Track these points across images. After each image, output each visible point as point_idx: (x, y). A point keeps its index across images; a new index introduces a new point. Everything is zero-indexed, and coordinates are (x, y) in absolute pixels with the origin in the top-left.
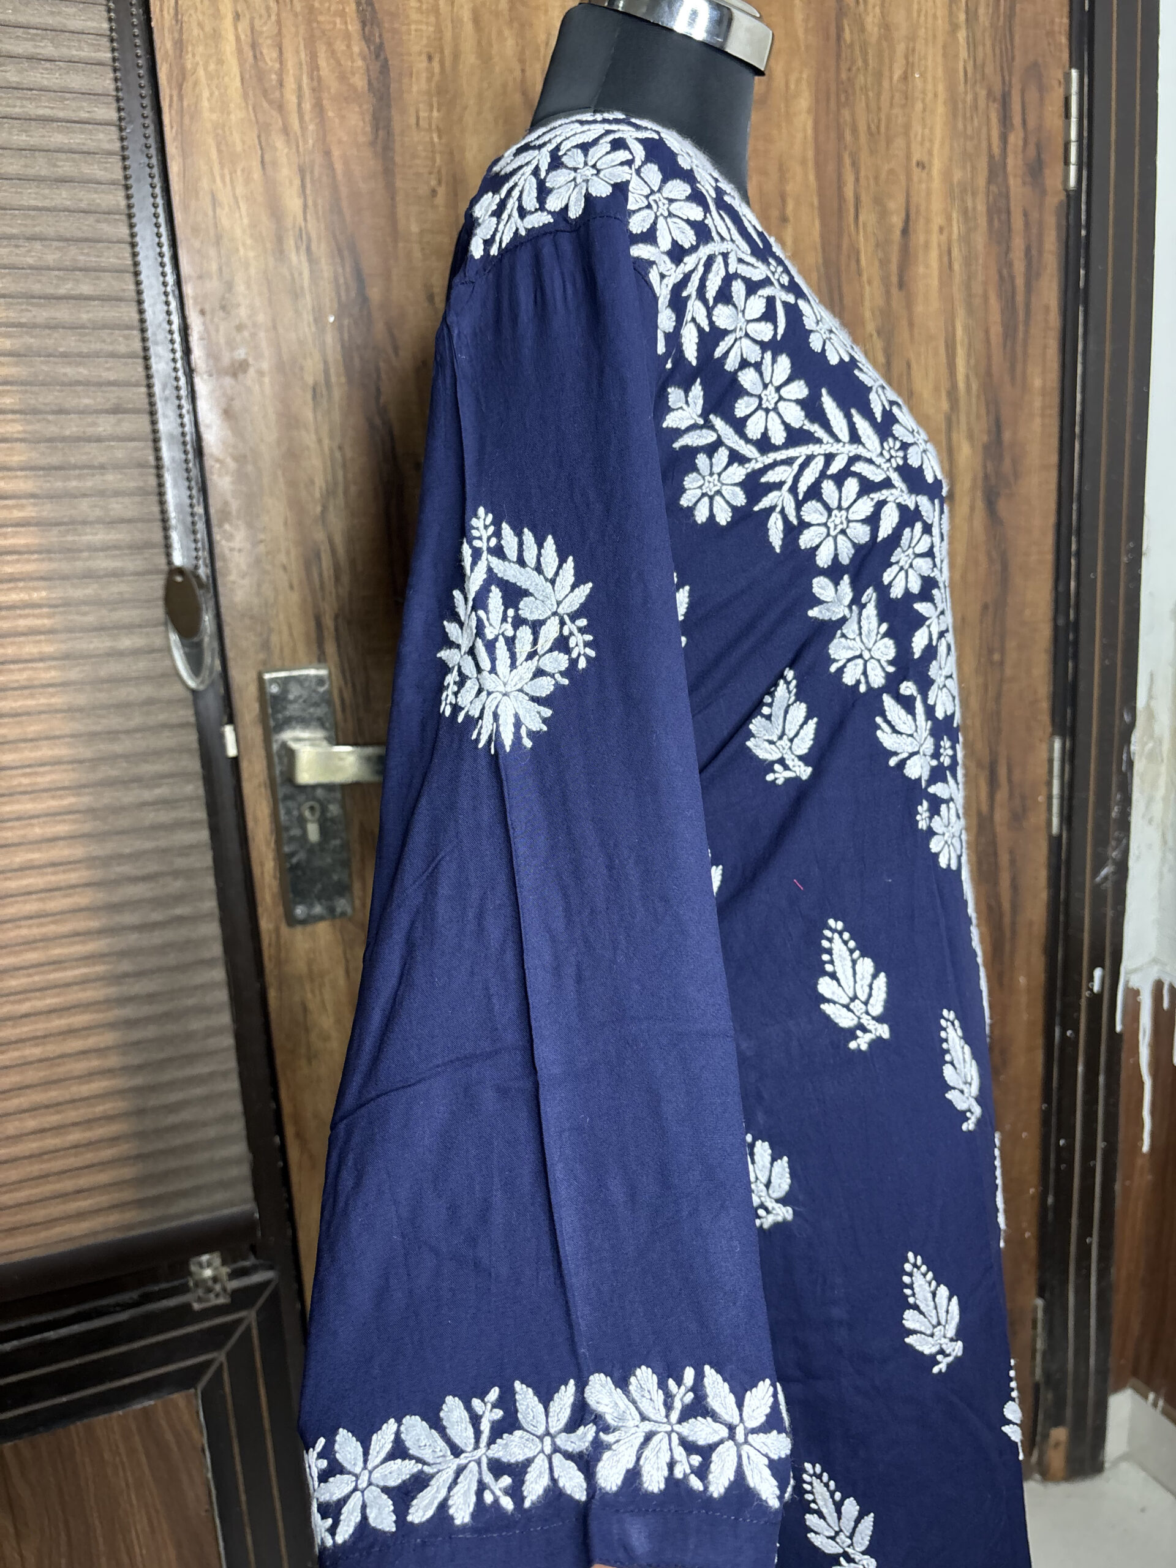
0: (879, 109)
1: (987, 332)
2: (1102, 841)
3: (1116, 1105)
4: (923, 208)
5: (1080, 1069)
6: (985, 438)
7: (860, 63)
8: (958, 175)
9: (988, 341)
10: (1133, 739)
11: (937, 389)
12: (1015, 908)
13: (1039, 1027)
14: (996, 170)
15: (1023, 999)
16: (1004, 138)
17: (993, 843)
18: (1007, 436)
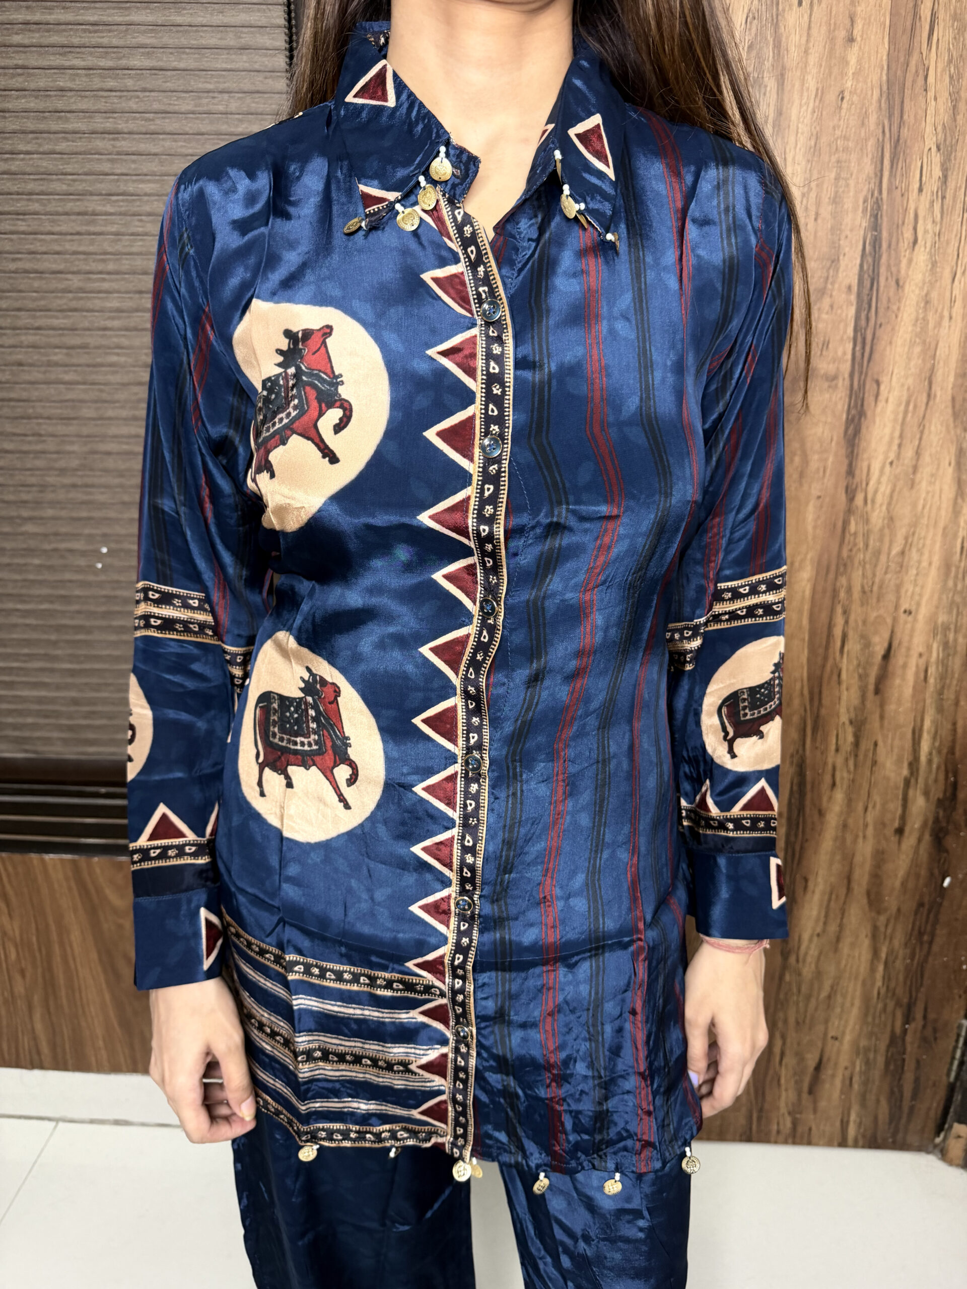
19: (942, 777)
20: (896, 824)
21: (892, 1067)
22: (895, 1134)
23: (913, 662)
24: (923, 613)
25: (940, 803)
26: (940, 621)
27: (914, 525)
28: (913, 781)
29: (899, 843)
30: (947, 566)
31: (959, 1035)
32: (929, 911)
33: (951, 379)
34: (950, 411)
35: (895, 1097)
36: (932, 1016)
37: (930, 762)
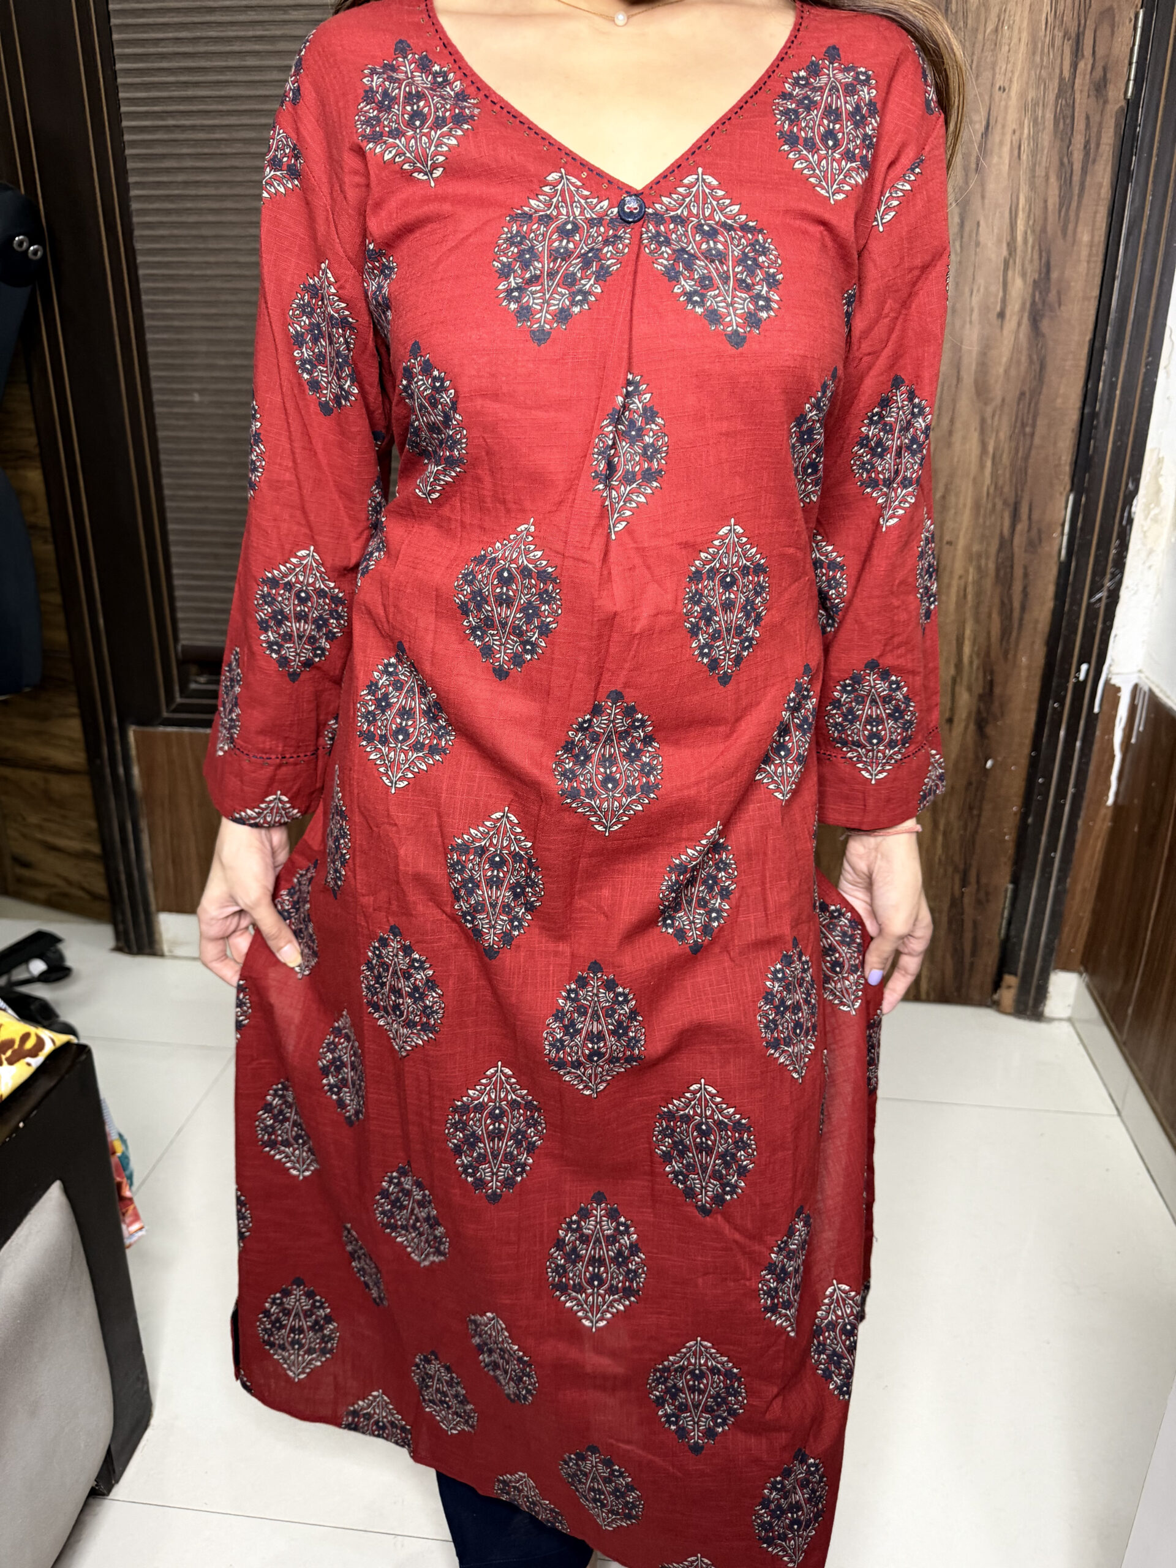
0: (973, 54)
1: (1046, 201)
2: (1099, 572)
3: (1087, 764)
4: (999, 119)
5: (1062, 733)
6: (1036, 276)
7: (961, 24)
8: (1031, 94)
9: (1046, 208)
10: (1135, 502)
11: (999, 241)
12: (1023, 608)
13: (1035, 696)
14: (1066, 89)
15: (1024, 673)
16: (1074, 66)
17: (1011, 558)
18: (1054, 275)
19: (981, 675)
20: (947, 715)
21: (954, 927)
22: (959, 989)
23: (955, 583)
24: (961, 543)
25: (981, 697)
26: (974, 550)
27: (952, 476)
28: (958, 680)
29: (950, 730)
30: (977, 506)
31: (1006, 897)
32: (977, 790)
33: (974, 367)
34: (973, 390)
35: (957, 953)
36: (984, 880)
37: (971, 663)
